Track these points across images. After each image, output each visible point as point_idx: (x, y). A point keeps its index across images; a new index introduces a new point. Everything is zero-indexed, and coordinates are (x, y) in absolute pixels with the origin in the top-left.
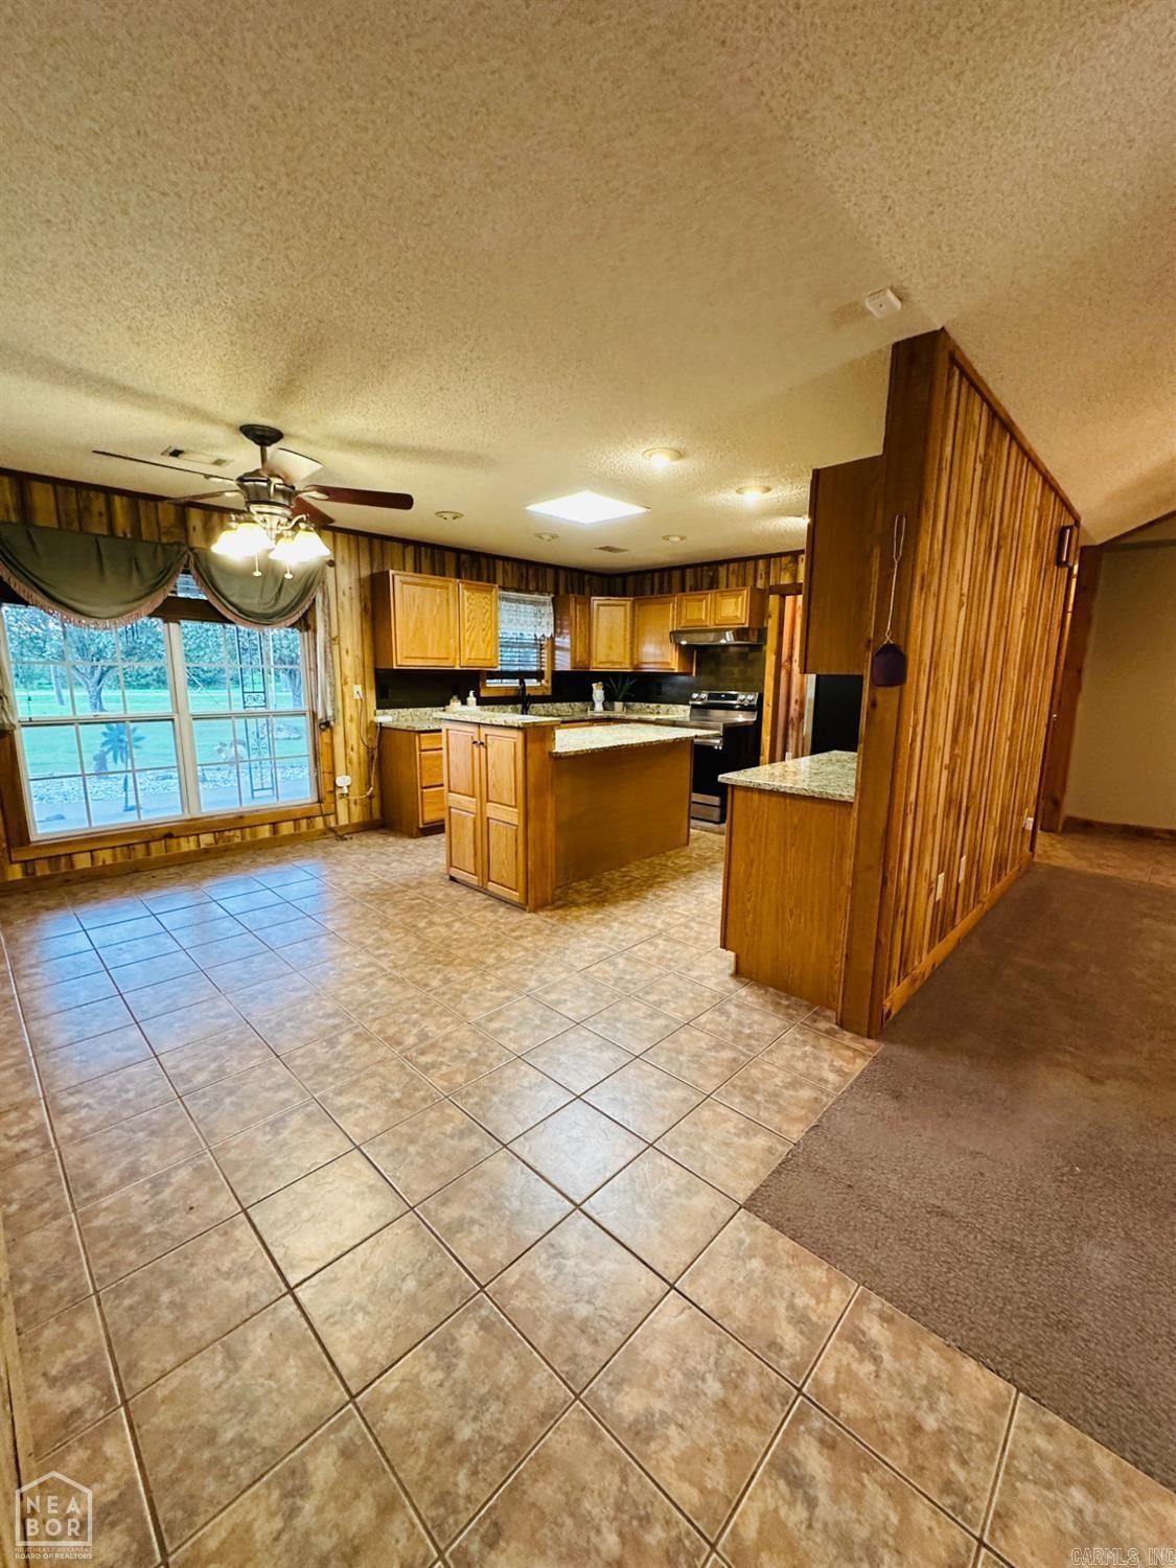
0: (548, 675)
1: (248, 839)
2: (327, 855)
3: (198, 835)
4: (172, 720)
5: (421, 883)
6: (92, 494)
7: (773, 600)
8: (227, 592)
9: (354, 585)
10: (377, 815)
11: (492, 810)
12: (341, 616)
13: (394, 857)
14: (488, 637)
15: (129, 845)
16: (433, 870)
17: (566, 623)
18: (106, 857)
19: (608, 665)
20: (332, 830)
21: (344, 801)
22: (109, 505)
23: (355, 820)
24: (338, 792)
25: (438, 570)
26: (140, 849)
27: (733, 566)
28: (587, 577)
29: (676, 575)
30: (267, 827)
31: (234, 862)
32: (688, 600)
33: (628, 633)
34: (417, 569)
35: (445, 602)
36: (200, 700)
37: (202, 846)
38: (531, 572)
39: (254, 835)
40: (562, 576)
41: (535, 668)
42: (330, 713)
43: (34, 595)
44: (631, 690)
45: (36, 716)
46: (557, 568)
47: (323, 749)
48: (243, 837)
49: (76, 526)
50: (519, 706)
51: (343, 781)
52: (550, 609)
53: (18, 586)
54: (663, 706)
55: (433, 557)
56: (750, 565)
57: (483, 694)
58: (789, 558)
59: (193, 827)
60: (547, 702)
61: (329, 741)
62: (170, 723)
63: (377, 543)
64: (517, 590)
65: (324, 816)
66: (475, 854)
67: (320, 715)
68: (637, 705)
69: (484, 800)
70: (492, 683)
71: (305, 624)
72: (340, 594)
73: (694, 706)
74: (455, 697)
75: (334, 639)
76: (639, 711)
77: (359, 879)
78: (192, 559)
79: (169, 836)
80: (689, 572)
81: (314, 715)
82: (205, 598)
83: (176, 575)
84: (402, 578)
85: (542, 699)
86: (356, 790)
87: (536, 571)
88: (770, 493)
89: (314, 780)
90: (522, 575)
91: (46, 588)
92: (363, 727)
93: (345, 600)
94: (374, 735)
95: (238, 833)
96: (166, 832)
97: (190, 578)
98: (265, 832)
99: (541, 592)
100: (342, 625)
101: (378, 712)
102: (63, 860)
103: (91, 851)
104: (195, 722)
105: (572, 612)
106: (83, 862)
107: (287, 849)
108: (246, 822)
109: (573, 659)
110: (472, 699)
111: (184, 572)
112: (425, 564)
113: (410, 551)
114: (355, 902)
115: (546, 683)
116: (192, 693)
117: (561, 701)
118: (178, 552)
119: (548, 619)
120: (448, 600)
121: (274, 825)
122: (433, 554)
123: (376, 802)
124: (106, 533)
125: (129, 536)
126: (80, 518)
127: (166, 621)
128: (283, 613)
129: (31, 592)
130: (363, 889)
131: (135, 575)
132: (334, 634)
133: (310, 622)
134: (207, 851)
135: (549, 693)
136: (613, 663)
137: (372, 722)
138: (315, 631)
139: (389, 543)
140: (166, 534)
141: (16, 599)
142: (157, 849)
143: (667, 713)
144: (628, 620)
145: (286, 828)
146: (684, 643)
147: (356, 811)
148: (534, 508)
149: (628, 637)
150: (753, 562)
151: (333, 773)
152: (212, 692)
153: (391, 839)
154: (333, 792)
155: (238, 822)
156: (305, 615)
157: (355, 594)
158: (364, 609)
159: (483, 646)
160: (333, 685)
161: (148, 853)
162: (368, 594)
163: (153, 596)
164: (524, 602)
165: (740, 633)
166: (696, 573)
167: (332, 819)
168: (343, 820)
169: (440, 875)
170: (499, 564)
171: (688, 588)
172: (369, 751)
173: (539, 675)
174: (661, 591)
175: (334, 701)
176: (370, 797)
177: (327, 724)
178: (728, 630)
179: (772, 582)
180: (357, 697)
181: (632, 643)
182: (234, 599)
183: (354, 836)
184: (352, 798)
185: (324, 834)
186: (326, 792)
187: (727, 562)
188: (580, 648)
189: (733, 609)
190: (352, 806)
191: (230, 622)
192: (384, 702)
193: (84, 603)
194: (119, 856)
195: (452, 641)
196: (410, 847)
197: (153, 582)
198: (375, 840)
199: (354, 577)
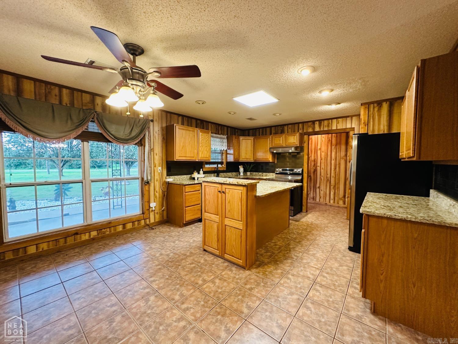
0: (225, 163)
1: (112, 232)
2: (147, 238)
3: (90, 232)
4: (82, 182)
5: (191, 253)
6: (53, 87)
7: (306, 137)
8: (110, 130)
9: (160, 129)
10: (165, 217)
11: (227, 222)
12: (155, 140)
13: (176, 238)
14: (207, 150)
15: (56, 240)
16: (194, 245)
17: (231, 145)
18: (44, 246)
19: (245, 160)
20: (148, 225)
21: (153, 213)
22: (60, 92)
23: (157, 220)
24: (151, 209)
25: (190, 124)
26: (62, 241)
27: (290, 126)
28: (237, 130)
29: (268, 130)
30: (121, 226)
31: (106, 244)
32: (275, 137)
33: (252, 148)
34: (183, 124)
35: (193, 136)
36: (95, 173)
37: (92, 237)
38: (220, 128)
39: (115, 230)
40: (229, 129)
41: (220, 161)
42: (149, 178)
43: (18, 127)
44: (252, 168)
45: (13, 182)
46: (228, 127)
47: (146, 193)
48: (110, 231)
49: (43, 99)
50: (216, 174)
51: (153, 205)
52: (225, 141)
53: (10, 123)
54: (264, 173)
55: (188, 121)
56: (296, 126)
57: (204, 170)
58: (311, 123)
59: (87, 229)
60: (225, 172)
61: (148, 189)
62: (81, 183)
63: (169, 114)
64: (216, 134)
65: (144, 219)
66: (218, 240)
67: (145, 179)
68: (254, 173)
69: (224, 216)
70: (207, 166)
71: (141, 143)
72: (155, 133)
73: (276, 174)
74: (195, 171)
75: (152, 150)
76: (256, 175)
77: (163, 252)
78: (96, 116)
79: (77, 234)
80: (273, 128)
81: (143, 179)
82: (100, 132)
83: (88, 121)
84: (179, 127)
85: (223, 172)
86: (158, 208)
87: (221, 127)
88: (333, 92)
89: (141, 205)
90: (217, 129)
91: (24, 124)
92: (162, 183)
93: (156, 135)
94: (165, 186)
95: (108, 230)
96: (75, 232)
97: (95, 124)
98: (120, 228)
99: (223, 134)
100: (155, 144)
101: (168, 177)
102: (21, 250)
103: (36, 244)
104: (92, 183)
105: (234, 141)
106: (32, 250)
107: (129, 235)
108: (112, 225)
109: (234, 158)
110: (201, 172)
111: (92, 121)
112: (185, 123)
113: (180, 118)
114: (164, 267)
115: (224, 166)
116: (92, 170)
117: (229, 172)
118: (90, 113)
119: (225, 144)
120: (194, 136)
121: (124, 225)
122: (188, 120)
123: (165, 213)
124: (57, 103)
125: (68, 105)
126: (46, 97)
127: (83, 141)
128: (133, 139)
129: (17, 126)
130: (166, 258)
131: (69, 122)
132: (152, 147)
133: (143, 143)
134: (93, 239)
135: (225, 169)
136: (247, 159)
137: (165, 181)
138: (145, 146)
139: (173, 115)
140: (85, 106)
141: (9, 129)
142: (70, 240)
143: (266, 176)
144: (252, 144)
145: (129, 226)
146: (275, 152)
147: (157, 216)
148: (236, 99)
149: (252, 150)
150: (297, 125)
151: (149, 202)
152: (101, 170)
153: (172, 228)
154: (149, 210)
155: (109, 224)
156: (141, 140)
157: (160, 133)
158: (163, 138)
159: (206, 152)
160: (151, 167)
161: (66, 242)
162: (165, 133)
163: (77, 129)
164: (217, 138)
165: (296, 148)
166: (275, 129)
167: (148, 220)
168: (152, 221)
169: (199, 248)
170: (210, 124)
171: (273, 133)
172: (163, 192)
173: (222, 163)
174: (263, 134)
175: (151, 173)
176: (163, 211)
177: (148, 183)
178: (293, 147)
179: (305, 131)
180: (159, 171)
181: (254, 152)
182: (113, 133)
183: (157, 227)
184: (156, 212)
185: (145, 227)
186: (146, 210)
187: (288, 125)
188: (236, 154)
189: (294, 140)
190: (156, 214)
191: (111, 142)
192: (169, 174)
193: (43, 131)
194: (51, 245)
195: (195, 151)
196: (181, 232)
197: (77, 124)
198: (165, 229)
199: (160, 126)
